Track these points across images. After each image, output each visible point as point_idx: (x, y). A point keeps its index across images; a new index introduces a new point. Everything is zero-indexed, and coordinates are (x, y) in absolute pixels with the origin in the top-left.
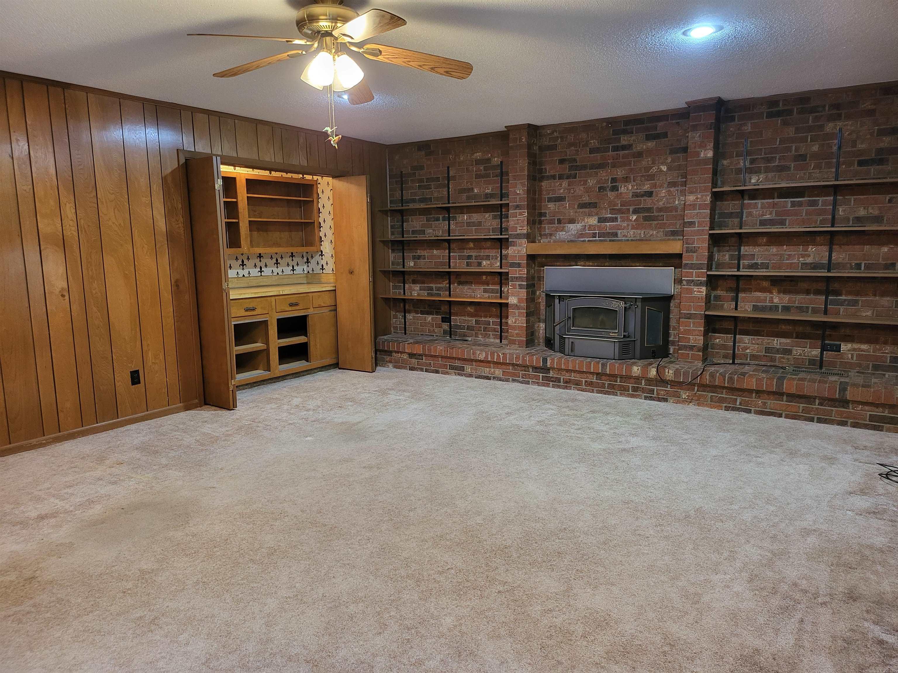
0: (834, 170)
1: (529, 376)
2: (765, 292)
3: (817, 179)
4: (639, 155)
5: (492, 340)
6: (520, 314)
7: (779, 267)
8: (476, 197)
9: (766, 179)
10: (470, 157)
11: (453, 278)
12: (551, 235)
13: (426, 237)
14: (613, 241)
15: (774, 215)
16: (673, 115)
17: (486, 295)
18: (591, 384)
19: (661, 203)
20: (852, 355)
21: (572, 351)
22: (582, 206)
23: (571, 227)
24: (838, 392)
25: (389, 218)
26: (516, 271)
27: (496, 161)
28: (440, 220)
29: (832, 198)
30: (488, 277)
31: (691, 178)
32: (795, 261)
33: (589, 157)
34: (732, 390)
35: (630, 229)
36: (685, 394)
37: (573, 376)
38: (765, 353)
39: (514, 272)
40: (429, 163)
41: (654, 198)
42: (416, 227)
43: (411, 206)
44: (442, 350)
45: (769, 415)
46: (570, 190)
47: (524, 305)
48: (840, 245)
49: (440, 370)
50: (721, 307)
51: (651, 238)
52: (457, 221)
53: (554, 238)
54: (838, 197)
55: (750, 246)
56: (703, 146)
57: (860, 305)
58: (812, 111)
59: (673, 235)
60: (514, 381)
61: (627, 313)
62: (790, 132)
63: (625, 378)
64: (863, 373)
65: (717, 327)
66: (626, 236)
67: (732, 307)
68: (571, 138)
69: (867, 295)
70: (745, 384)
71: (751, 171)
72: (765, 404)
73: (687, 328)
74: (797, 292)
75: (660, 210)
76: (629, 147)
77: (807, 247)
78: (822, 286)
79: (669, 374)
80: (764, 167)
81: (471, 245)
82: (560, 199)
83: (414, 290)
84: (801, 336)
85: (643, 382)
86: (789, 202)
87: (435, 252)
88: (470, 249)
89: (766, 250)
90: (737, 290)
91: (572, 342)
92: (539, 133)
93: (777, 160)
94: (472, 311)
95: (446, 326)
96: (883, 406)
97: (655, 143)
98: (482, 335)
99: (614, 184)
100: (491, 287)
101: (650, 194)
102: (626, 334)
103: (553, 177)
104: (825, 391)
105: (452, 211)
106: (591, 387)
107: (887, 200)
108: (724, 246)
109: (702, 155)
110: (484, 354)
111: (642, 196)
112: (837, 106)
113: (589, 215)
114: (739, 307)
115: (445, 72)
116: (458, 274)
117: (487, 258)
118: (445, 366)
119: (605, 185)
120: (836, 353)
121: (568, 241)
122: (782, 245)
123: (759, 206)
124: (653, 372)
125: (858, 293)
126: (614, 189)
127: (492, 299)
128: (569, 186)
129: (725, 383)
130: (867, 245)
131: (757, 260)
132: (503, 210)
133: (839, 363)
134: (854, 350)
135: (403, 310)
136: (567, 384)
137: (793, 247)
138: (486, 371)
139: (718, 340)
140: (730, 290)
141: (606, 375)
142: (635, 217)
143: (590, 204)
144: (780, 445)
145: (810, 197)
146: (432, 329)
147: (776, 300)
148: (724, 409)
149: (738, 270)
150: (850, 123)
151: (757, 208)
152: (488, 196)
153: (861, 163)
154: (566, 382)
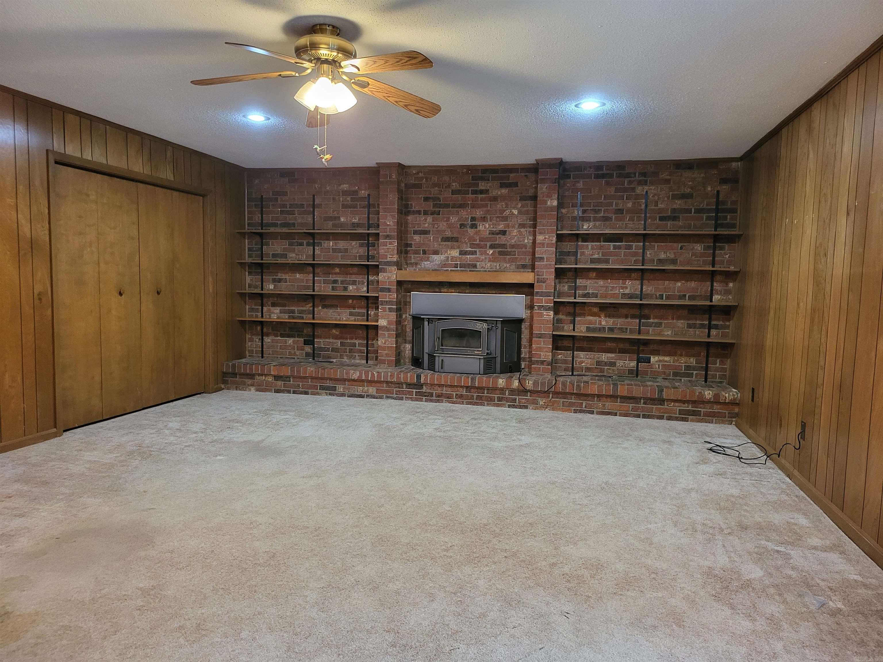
0: (643, 222)
1: (403, 393)
2: (595, 316)
3: (632, 228)
4: (495, 199)
5: (358, 361)
6: (390, 336)
7: (605, 296)
8: (342, 226)
9: (595, 227)
10: (337, 187)
11: (317, 301)
12: (416, 264)
13: (288, 260)
14: (473, 271)
15: (601, 255)
16: (522, 169)
17: (353, 318)
18: (461, 396)
19: (513, 241)
20: (659, 365)
21: (442, 368)
22: (446, 239)
23: (435, 258)
24: (657, 393)
25: (247, 241)
26: (386, 295)
27: (363, 193)
28: (303, 245)
29: (642, 244)
30: (355, 301)
31: (541, 221)
32: (617, 292)
33: (452, 197)
34: (579, 395)
35: (487, 261)
36: (542, 401)
37: (445, 391)
38: (596, 366)
39: (384, 297)
40: (293, 189)
41: (508, 236)
42: (277, 251)
43: (272, 230)
44: (312, 371)
45: (608, 415)
46: (433, 225)
47: (394, 327)
48: (648, 280)
49: (310, 391)
50: (562, 329)
51: (505, 270)
52: (322, 247)
53: (419, 266)
54: (646, 244)
55: (583, 279)
56: (549, 196)
57: (663, 326)
58: (628, 176)
59: (524, 268)
60: (388, 397)
61: (489, 333)
62: (612, 190)
63: (492, 390)
64: (666, 379)
65: (559, 345)
66: (484, 268)
67: (570, 328)
68: (435, 179)
69: (667, 319)
70: (589, 390)
71: (584, 219)
72: (604, 405)
73: (538, 346)
74: (619, 317)
75: (513, 246)
76: (486, 192)
77: (625, 281)
78: (637, 312)
79: (529, 384)
80: (593, 217)
81: (337, 270)
82: (425, 232)
83: (273, 313)
84: (623, 351)
85: (507, 392)
86: (612, 245)
87: (298, 276)
88: (336, 274)
89: (596, 283)
90: (574, 315)
91: (442, 360)
92: (406, 172)
93: (603, 212)
94: (337, 333)
95: (308, 349)
96: (688, 402)
97: (507, 190)
98: (347, 357)
99: (474, 222)
100: (357, 310)
101: (504, 233)
102: (489, 352)
103: (419, 212)
104: (648, 393)
105: (316, 236)
106: (461, 399)
107: (679, 247)
108: (564, 279)
109: (549, 203)
110: (358, 374)
111: (498, 234)
112: (644, 174)
113: (451, 248)
114: (576, 329)
115: (415, 110)
116: (323, 298)
117: (354, 283)
118: (315, 387)
119: (466, 223)
120: (648, 364)
121: (432, 270)
122: (607, 279)
123: (590, 247)
124: (516, 384)
125: (661, 317)
126: (474, 226)
127: (358, 321)
128: (433, 221)
129: (574, 391)
130: (667, 280)
131: (589, 290)
132: (370, 239)
133: (649, 372)
134: (660, 361)
135: (261, 333)
136: (440, 398)
137: (615, 281)
138: (360, 390)
139: (560, 356)
140: (569, 314)
141: (475, 388)
142: (491, 252)
143: (452, 238)
144: (629, 435)
145: (626, 242)
146: (293, 352)
147: (603, 323)
148: (573, 411)
149: (575, 298)
150: (653, 188)
151: (588, 249)
152: (355, 225)
153: (661, 219)
154: (439, 396)
